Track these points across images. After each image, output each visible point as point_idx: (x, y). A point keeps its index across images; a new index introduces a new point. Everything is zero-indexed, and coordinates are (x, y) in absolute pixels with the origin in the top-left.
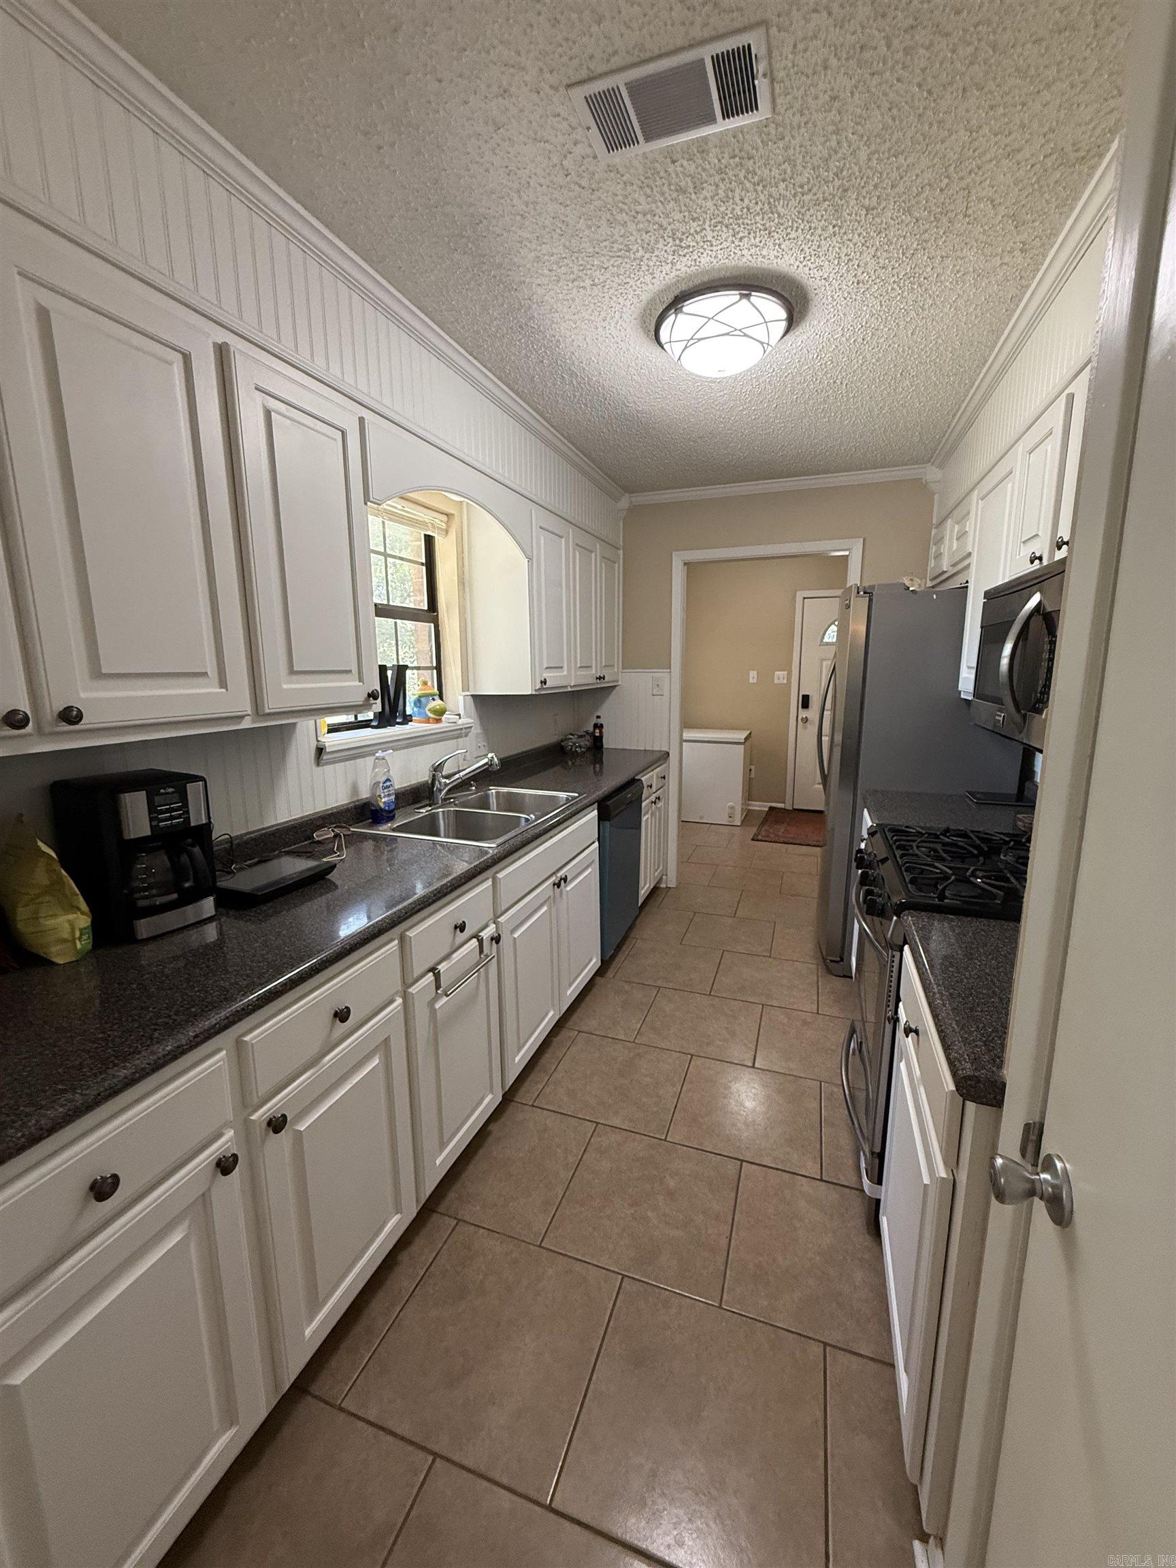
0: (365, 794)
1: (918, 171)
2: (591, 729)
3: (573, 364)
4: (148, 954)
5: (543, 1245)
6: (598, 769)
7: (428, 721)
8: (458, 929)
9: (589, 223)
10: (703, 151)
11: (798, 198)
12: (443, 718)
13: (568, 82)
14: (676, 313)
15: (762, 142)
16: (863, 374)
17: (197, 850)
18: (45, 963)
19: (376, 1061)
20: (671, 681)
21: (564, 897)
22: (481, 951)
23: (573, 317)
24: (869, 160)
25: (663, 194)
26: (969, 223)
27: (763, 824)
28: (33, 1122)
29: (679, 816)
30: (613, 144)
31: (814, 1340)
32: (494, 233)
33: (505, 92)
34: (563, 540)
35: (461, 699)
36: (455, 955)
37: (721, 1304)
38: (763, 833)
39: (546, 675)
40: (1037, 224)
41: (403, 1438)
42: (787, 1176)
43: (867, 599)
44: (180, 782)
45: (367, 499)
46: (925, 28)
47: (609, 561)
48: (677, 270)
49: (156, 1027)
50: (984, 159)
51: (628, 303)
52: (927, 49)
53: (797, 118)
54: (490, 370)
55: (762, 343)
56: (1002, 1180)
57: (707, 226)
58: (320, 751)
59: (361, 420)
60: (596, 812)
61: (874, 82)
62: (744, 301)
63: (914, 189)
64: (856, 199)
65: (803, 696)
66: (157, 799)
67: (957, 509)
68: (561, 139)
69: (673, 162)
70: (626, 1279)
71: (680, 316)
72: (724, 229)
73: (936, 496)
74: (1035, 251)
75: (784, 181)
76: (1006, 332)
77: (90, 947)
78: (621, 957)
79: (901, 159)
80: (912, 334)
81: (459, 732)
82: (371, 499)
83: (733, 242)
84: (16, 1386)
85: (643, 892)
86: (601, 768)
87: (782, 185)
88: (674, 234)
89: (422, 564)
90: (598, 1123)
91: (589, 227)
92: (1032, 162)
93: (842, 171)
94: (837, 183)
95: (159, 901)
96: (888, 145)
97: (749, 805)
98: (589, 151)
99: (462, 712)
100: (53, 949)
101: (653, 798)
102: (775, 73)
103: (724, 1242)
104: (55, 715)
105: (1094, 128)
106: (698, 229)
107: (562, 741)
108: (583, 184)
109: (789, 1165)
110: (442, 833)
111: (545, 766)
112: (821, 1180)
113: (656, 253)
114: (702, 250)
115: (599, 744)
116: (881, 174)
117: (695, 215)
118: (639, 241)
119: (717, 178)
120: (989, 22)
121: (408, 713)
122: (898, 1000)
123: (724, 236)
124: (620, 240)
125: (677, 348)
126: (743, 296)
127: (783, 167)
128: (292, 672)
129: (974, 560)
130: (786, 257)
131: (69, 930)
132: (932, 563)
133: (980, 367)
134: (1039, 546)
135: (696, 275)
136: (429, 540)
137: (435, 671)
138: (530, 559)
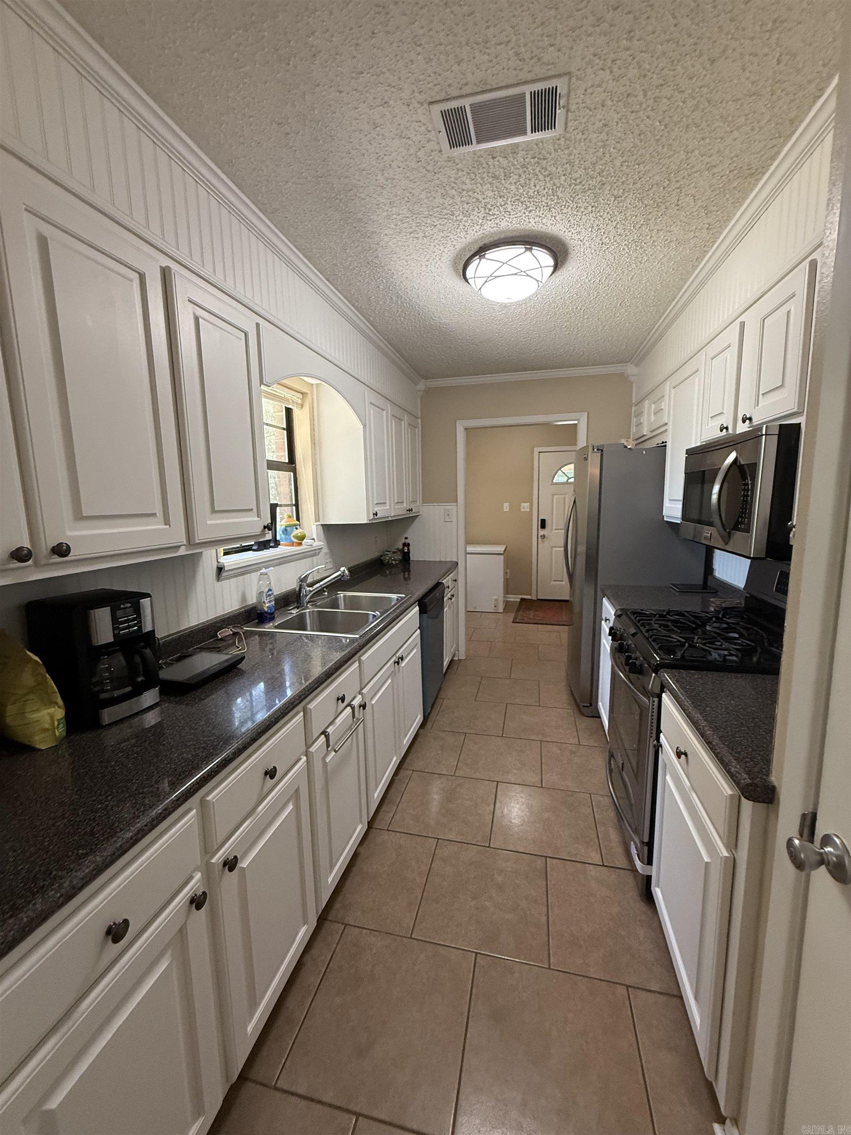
0: (252, 600)
1: (651, 175)
2: (401, 547)
3: (401, 289)
4: (111, 738)
5: (413, 936)
6: (407, 576)
7: (292, 544)
8: (340, 701)
9: (429, 195)
10: (515, 153)
11: (572, 187)
12: (303, 542)
13: (430, 100)
14: (480, 258)
15: (555, 149)
16: (596, 304)
17: (148, 651)
18: (29, 749)
19: (290, 807)
20: (457, 511)
21: (401, 671)
22: (354, 717)
23: (406, 258)
24: (622, 166)
25: (482, 179)
26: (678, 210)
27: (518, 611)
28: (67, 883)
29: (466, 607)
30: (453, 144)
31: (619, 984)
32: (359, 197)
33: (385, 103)
34: (385, 412)
35: (314, 527)
36: (337, 720)
37: (550, 966)
38: (520, 617)
39: (377, 509)
40: (719, 213)
41: (330, 1105)
42: (579, 865)
43: (599, 454)
44: (135, 598)
45: (262, 383)
46: (669, 86)
47: (412, 426)
48: (484, 229)
49: (144, 795)
50: (693, 170)
51: (446, 250)
52: (669, 99)
53: (580, 136)
54: (340, 292)
55: (538, 281)
56: (802, 856)
57: (509, 202)
58: (220, 570)
59: (258, 325)
60: (417, 608)
61: (632, 118)
62: (528, 253)
63: (647, 186)
64: (610, 190)
65: (542, 520)
66: (119, 613)
67: (654, 392)
68: (419, 137)
69: (493, 158)
70: (478, 955)
71: (483, 260)
72: (520, 204)
73: (634, 385)
74: (714, 231)
75: (564, 175)
76: (691, 280)
77: (64, 734)
78: (435, 712)
79: (642, 166)
80: (631, 279)
81: (313, 552)
82: (264, 382)
83: (524, 213)
84: (51, 1110)
85: (446, 664)
86: (409, 574)
87: (563, 178)
88: (486, 206)
89: (284, 429)
90: (438, 839)
91: (428, 198)
92: (722, 174)
93: (603, 171)
94: (599, 179)
95: (117, 693)
96: (635, 157)
97: (507, 598)
98: (437, 147)
99: (315, 536)
100: (37, 738)
101: (449, 596)
102: (570, 106)
103: (544, 918)
104: (49, 549)
105: (762, 156)
106: (503, 203)
107: (381, 556)
108: (429, 168)
109: (579, 856)
110: (309, 628)
111: (371, 575)
112: (603, 866)
113: (472, 217)
114: (503, 217)
115: (407, 558)
116: (628, 175)
117: (502, 194)
118: (461, 209)
119: (521, 171)
120: (708, 86)
121: (278, 538)
122: (659, 731)
123: (519, 209)
124: (449, 207)
125: (479, 282)
126: (527, 249)
127: (566, 166)
128: (214, 511)
129: (670, 427)
130: (558, 225)
131: (49, 722)
132: (634, 429)
133: (671, 302)
134: (724, 420)
135: (496, 234)
136: (289, 412)
137: (294, 508)
138: (365, 426)
